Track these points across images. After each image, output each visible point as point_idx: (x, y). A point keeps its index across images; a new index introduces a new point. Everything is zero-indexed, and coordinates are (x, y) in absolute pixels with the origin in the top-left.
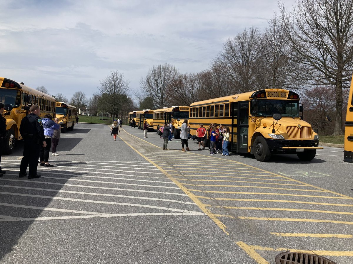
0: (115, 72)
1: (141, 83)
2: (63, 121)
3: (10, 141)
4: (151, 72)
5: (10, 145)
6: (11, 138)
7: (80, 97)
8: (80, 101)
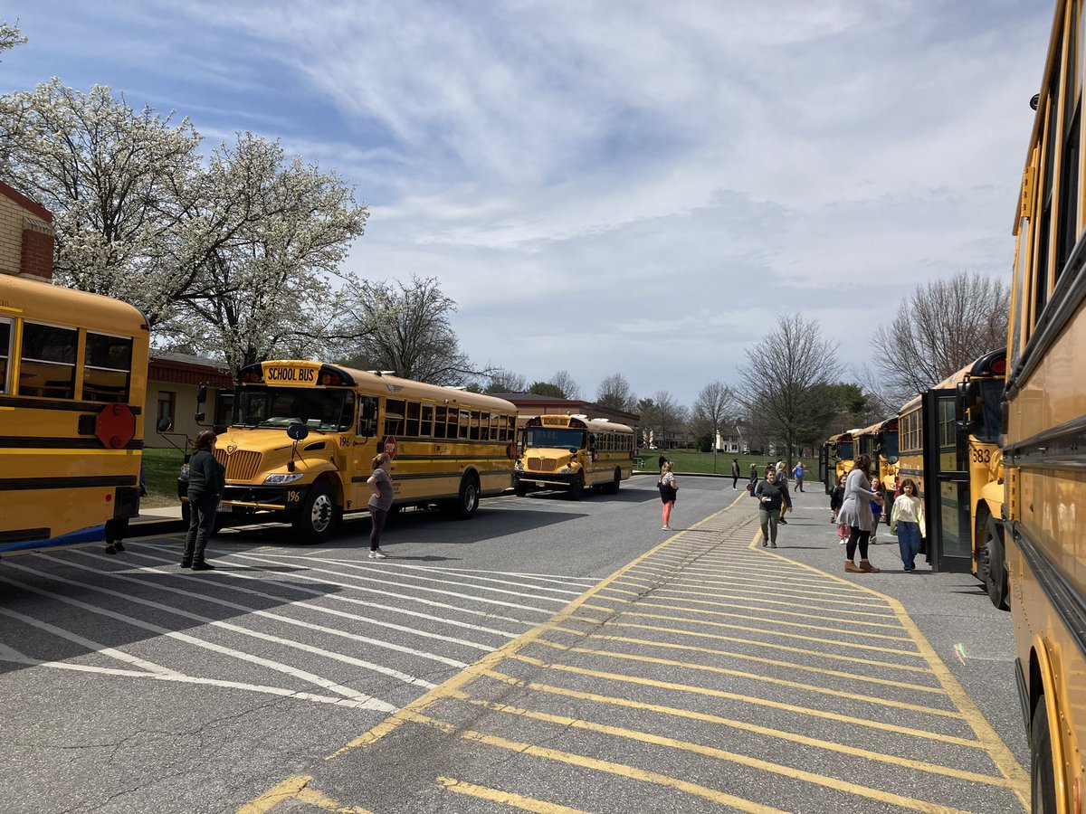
0: (792, 316)
1: (877, 344)
2: (569, 466)
3: (315, 513)
4: (911, 306)
5: (315, 521)
6: (318, 504)
7: (719, 398)
8: (719, 411)
